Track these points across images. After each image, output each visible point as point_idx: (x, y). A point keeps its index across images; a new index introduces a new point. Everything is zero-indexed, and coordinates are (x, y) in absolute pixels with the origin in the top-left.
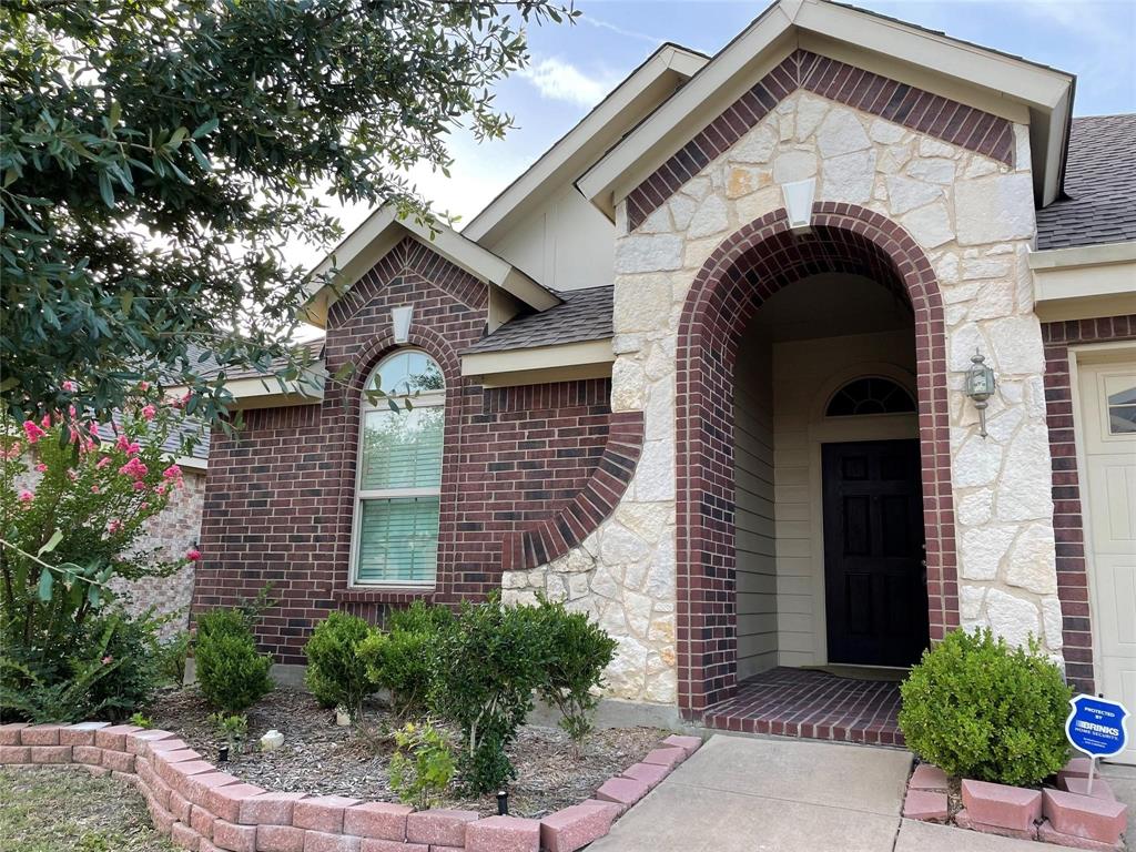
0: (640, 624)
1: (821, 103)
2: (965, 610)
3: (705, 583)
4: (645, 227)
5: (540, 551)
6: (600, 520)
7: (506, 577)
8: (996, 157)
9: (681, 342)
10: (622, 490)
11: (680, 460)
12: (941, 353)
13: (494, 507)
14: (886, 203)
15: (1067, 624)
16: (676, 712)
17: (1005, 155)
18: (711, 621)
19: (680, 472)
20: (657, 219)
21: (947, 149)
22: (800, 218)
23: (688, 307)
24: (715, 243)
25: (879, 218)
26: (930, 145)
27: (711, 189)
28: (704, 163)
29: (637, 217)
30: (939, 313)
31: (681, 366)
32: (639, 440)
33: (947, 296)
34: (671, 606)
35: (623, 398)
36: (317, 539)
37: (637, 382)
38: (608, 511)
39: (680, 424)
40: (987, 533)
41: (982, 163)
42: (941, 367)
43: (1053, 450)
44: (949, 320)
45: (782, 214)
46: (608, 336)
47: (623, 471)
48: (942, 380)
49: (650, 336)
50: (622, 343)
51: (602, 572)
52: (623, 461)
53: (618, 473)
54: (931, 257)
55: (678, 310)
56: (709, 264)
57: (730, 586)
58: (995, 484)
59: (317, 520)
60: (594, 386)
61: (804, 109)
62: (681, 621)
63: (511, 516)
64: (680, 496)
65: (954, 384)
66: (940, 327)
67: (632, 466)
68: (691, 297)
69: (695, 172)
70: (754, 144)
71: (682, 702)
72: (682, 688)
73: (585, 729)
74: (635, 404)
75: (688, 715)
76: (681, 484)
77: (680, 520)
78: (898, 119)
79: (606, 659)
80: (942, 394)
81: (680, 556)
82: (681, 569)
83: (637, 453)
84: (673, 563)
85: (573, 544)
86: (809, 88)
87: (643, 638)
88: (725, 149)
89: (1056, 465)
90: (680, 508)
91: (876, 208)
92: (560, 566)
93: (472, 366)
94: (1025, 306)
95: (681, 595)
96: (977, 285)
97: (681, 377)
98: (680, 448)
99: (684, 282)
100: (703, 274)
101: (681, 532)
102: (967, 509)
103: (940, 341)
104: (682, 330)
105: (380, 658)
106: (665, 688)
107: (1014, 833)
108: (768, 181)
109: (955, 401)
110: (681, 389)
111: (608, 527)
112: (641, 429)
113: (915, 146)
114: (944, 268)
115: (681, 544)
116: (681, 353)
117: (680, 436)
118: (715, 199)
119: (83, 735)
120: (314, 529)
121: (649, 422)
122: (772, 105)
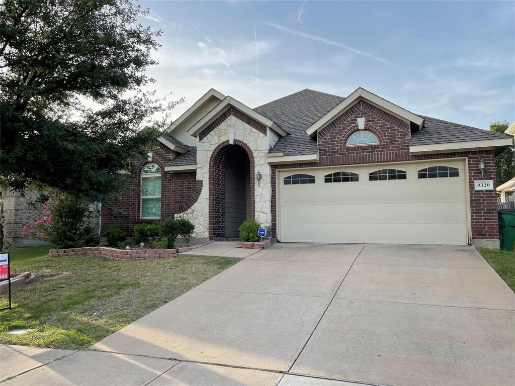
0: (202, 223)
1: (235, 118)
2: (256, 217)
3: (214, 214)
4: (203, 141)
5: (182, 209)
6: (194, 203)
7: (176, 215)
8: (264, 133)
9: (210, 166)
10: (199, 196)
11: (210, 190)
12: (254, 171)
13: (173, 200)
14: (246, 140)
15: (272, 219)
16: (208, 239)
17: (265, 133)
18: (215, 222)
19: (210, 193)
20: (205, 139)
21: (256, 131)
22: (231, 142)
23: (211, 159)
24: (217, 145)
25: (245, 144)
26: (254, 130)
27: (216, 134)
28: (214, 128)
29: (201, 139)
30: (254, 163)
31: (210, 171)
32: (202, 186)
33: (255, 160)
34: (208, 219)
35: (199, 177)
36: (132, 208)
37: (201, 174)
38: (196, 201)
39: (210, 183)
40: (260, 203)
41: (262, 134)
42: (254, 173)
43: (272, 188)
44: (255, 164)
45: (228, 141)
46: (196, 164)
47: (198, 192)
48: (254, 176)
49: (204, 164)
50: (199, 166)
51: (195, 213)
52: (199, 191)
53: (198, 193)
54: (253, 152)
55: (209, 159)
56: (215, 150)
57: (222, 215)
58: (261, 194)
59: (131, 204)
60: (193, 173)
61: (232, 119)
62: (209, 222)
63: (177, 202)
64: (210, 198)
65: (256, 176)
66: (254, 166)
67: (201, 192)
68: (211, 157)
69: (212, 130)
70: (223, 125)
71: (210, 237)
72: (209, 234)
73: (189, 241)
74: (201, 179)
75: (211, 239)
76: (210, 195)
77: (209, 202)
78: (248, 124)
79: (193, 229)
80: (254, 178)
81: (209, 209)
82: (210, 212)
83: (201, 189)
84: (208, 211)
85: (189, 208)
86: (233, 115)
87: (203, 226)
88: (218, 126)
89: (272, 191)
90: (210, 200)
91: (244, 142)
92: (186, 212)
93: (167, 169)
94: (267, 163)
95: (209, 217)
96: (259, 158)
97: (209, 173)
98: (210, 188)
99: (210, 153)
100: (214, 152)
101: (209, 205)
102: (257, 199)
103: (254, 168)
104: (210, 164)
105: (150, 230)
106: (207, 235)
108: (226, 133)
109: (256, 179)
110: (210, 176)
111: (196, 204)
112: (202, 184)
113: (251, 130)
114: (255, 155)
115: (210, 207)
116: (210, 169)
117: (210, 185)
118: (216, 136)
119: (88, 249)
120: (131, 206)
121: (204, 182)
122: (227, 118)
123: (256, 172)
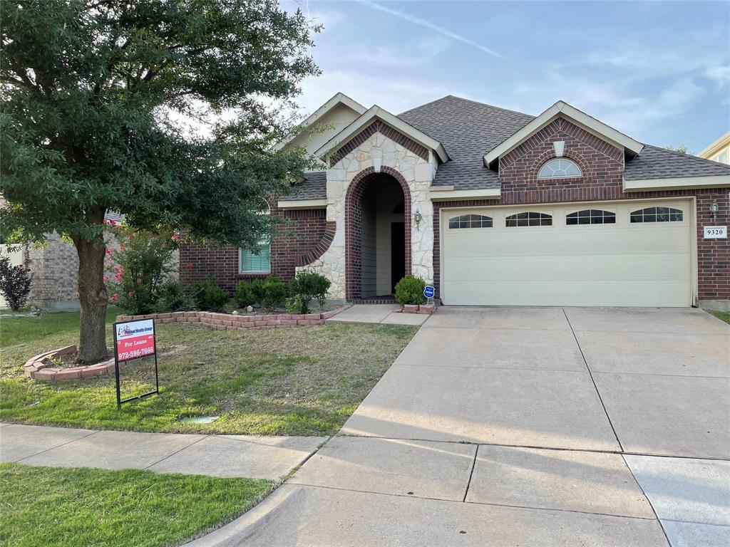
0: (336, 279)
1: (383, 137)
2: (413, 272)
3: (353, 268)
4: (335, 167)
5: (306, 260)
6: (324, 252)
7: (297, 268)
8: (424, 158)
9: (346, 202)
10: (330, 243)
11: (346, 235)
12: (410, 209)
13: (289, 248)
14: (399, 168)
15: (435, 274)
16: (345, 300)
17: (426, 158)
18: (354, 278)
19: (346, 238)
20: (339, 164)
21: (413, 155)
22: (378, 170)
23: (348, 192)
24: (355, 174)
25: (397, 172)
26: (410, 153)
27: (354, 158)
28: (352, 150)
29: (333, 164)
30: (410, 199)
31: (346, 209)
32: (335, 229)
33: (412, 194)
34: (344, 274)
35: (330, 216)
36: (227, 258)
37: (334, 213)
38: (326, 249)
39: (346, 225)
40: (418, 253)
41: (421, 160)
42: (410, 212)
43: (435, 233)
44: (412, 201)
45: (373, 168)
46: (325, 197)
47: (330, 238)
48: (410, 216)
49: (338, 200)
50: (329, 201)
51: (325, 266)
52: (330, 236)
53: (329, 238)
54: (409, 184)
55: (345, 193)
56: (354, 180)
57: (359, 269)
58: (420, 242)
60: (322, 211)
61: (378, 138)
62: (346, 278)
63: (295, 251)
64: (346, 245)
65: (413, 217)
66: (410, 202)
67: (333, 237)
68: (349, 189)
69: (349, 152)
70: (365, 146)
71: (347, 298)
72: (347, 295)
73: (323, 303)
74: (334, 219)
75: (348, 301)
76: (346, 242)
77: (346, 251)
78: (402, 145)
79: (329, 287)
80: (410, 219)
81: (346, 261)
82: (346, 265)
83: (334, 233)
84: (344, 263)
85: (317, 259)
86: (380, 132)
87: (337, 283)
88: (358, 146)
89: (435, 237)
90: (346, 248)
91: (396, 169)
92: (312, 265)
93: (281, 205)
94: (429, 199)
95: (346, 271)
96: (418, 192)
97: (346, 212)
98: (346, 232)
99: (347, 185)
100: (352, 183)
101: (346, 255)
102: (414, 248)
103: (410, 206)
104: (346, 199)
106: (343, 295)
107: (412, 313)
108: (369, 157)
109: (413, 221)
110: (346, 215)
111: (326, 254)
112: (335, 226)
113: (406, 152)
114: (412, 187)
115: (346, 258)
116: (346, 205)
117: (346, 228)
118: (355, 161)
119: (179, 315)
120: (225, 255)
121: (337, 225)
122: (370, 135)
123: (413, 211)
